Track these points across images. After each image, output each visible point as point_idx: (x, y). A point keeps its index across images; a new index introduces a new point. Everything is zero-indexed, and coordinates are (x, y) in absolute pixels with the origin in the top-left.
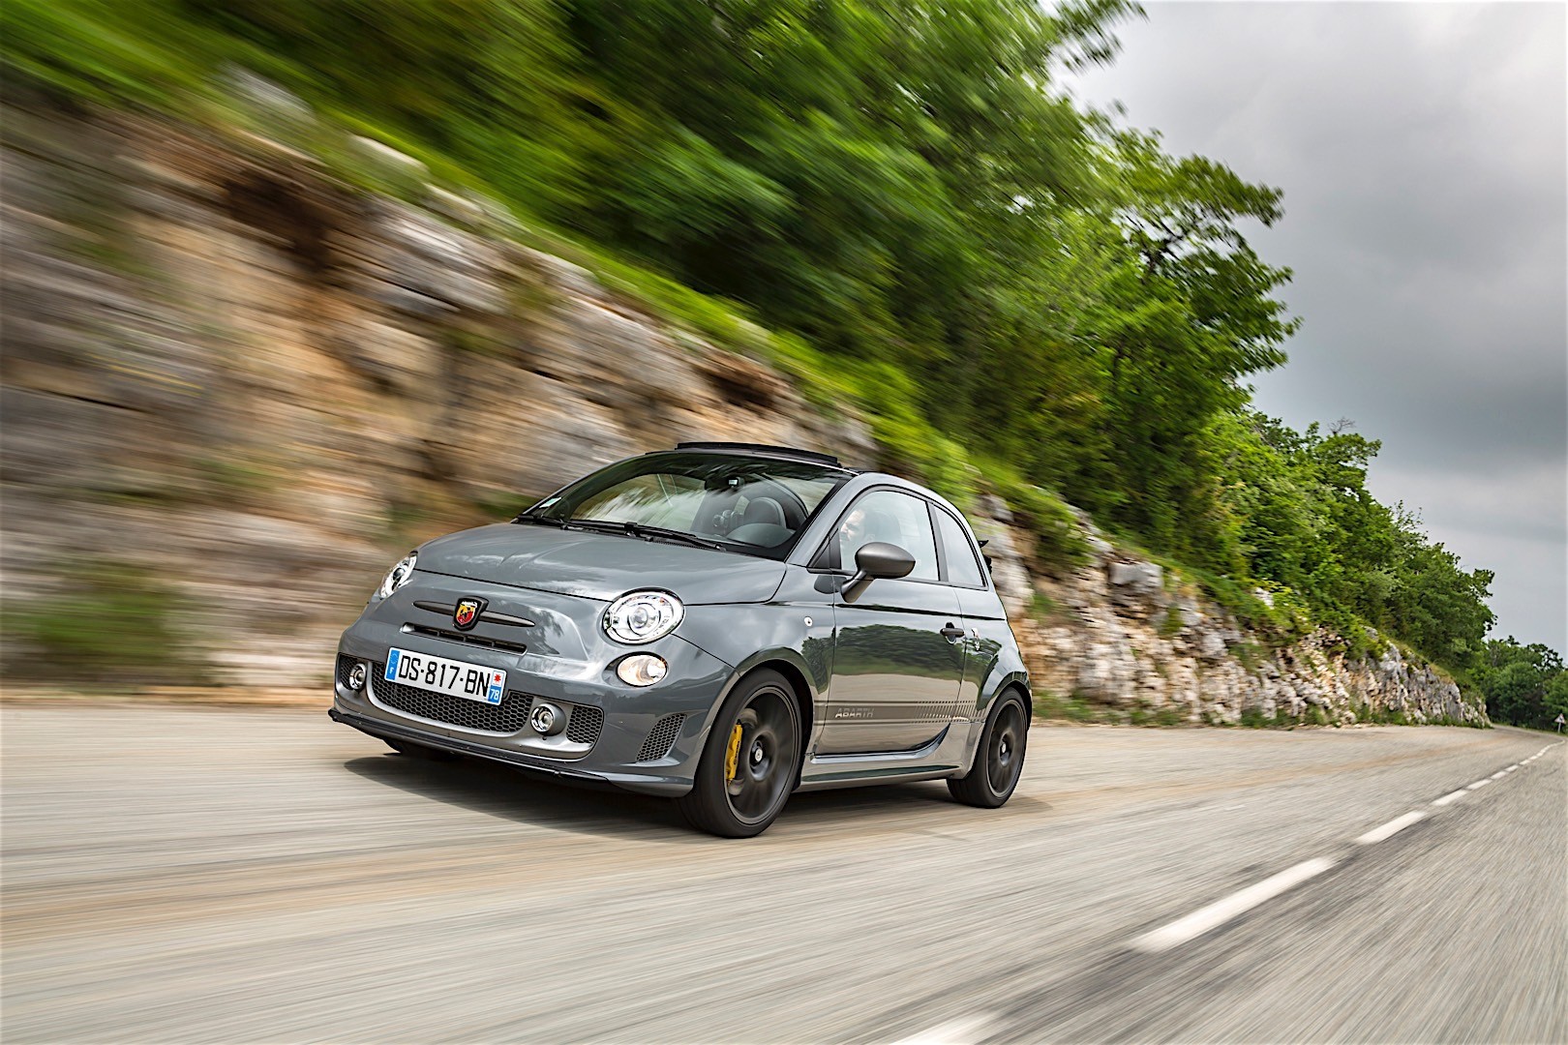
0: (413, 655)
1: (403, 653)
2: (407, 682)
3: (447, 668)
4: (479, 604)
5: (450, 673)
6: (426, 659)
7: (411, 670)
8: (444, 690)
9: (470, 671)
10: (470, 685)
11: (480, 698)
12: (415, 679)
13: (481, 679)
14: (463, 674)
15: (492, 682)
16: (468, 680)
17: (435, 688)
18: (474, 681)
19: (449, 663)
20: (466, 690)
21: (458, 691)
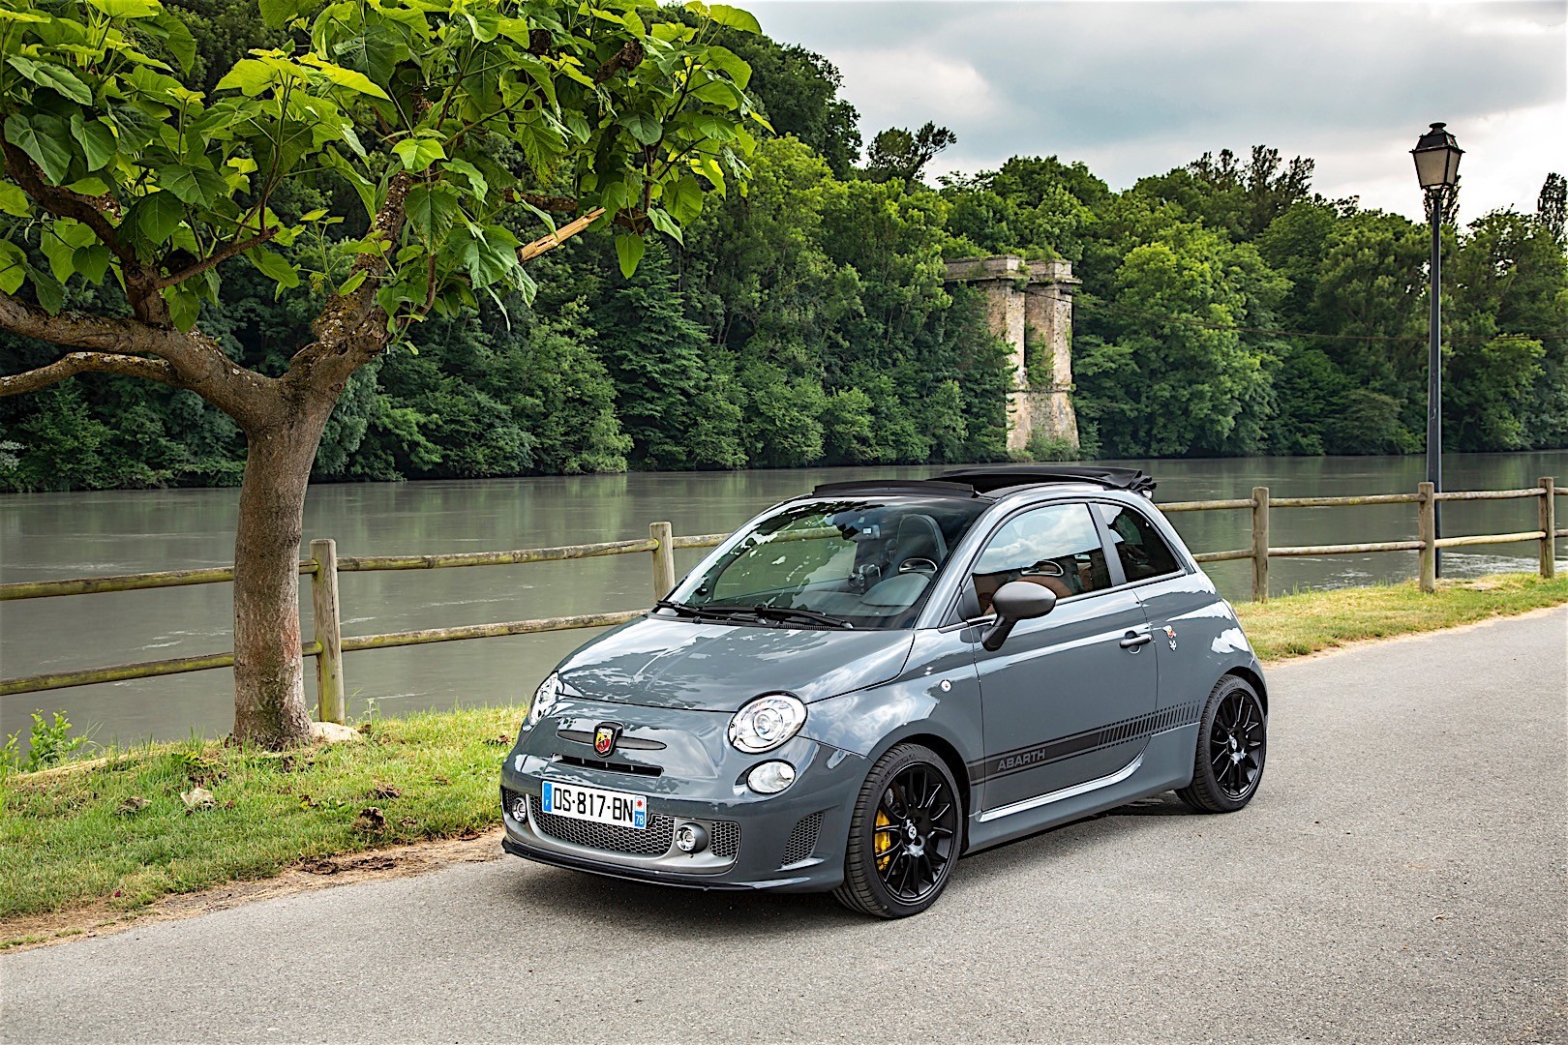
0: (563, 787)
1: (554, 785)
2: (561, 813)
3: (595, 797)
4: (614, 731)
5: (598, 802)
6: (575, 790)
7: (564, 802)
8: (595, 818)
9: (615, 799)
10: (617, 812)
11: (627, 823)
12: (569, 810)
13: (626, 806)
14: (609, 802)
15: (636, 808)
16: (615, 808)
17: (586, 817)
18: (620, 808)
19: (596, 792)
20: (615, 818)
21: (607, 818)
